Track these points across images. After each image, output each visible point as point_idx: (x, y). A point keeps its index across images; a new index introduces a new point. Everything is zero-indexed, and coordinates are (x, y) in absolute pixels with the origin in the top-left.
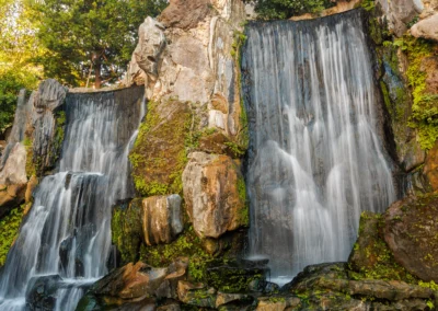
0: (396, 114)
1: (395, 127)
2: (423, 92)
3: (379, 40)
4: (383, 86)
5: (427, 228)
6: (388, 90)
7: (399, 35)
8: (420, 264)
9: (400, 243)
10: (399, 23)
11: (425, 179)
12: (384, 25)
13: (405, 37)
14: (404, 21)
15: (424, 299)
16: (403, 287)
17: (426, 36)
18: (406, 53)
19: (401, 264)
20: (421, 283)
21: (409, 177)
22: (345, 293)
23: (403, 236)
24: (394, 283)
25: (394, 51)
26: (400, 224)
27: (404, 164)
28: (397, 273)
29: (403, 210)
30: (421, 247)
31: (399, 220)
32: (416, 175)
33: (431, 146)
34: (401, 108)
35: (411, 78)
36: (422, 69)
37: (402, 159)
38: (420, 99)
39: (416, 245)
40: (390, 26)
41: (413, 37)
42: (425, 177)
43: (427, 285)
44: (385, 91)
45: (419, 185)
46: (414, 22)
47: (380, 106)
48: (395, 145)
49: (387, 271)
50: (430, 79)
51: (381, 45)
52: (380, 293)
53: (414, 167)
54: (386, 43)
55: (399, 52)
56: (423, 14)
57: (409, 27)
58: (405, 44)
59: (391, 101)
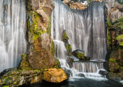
0: (30, 30)
1: (29, 33)
2: (37, 27)
3: (30, 10)
4: (28, 22)
5: (37, 58)
6: (29, 23)
7: (34, 11)
8: (35, 66)
9: (32, 61)
10: (35, 8)
11: (34, 47)
12: (31, 6)
13: (35, 12)
14: (36, 8)
15: (35, 74)
16: (32, 71)
17: (40, 14)
18: (34, 15)
19: (31, 67)
20: (35, 70)
21: (30, 46)
22: (19, 75)
23: (33, 60)
24: (31, 71)
25: (32, 14)
26: (32, 57)
27: (30, 42)
28: (30, 69)
29: (33, 54)
30: (36, 62)
31: (32, 56)
32: (32, 46)
33: (36, 39)
34: (32, 29)
35: (35, 22)
36: (38, 21)
37: (29, 41)
38: (36, 28)
39: (35, 62)
40: (33, 7)
41: (37, 13)
42: (34, 46)
43: (36, 70)
44: (28, 23)
45: (32, 48)
46: (38, 9)
47: (26, 26)
48: (28, 37)
49: (27, 68)
50: (39, 24)
51: (30, 11)
52: (28, 74)
53: (32, 44)
54: (31, 11)
55: (33, 15)
56: (40, 8)
57: (36, 10)
58: (35, 13)
59: (30, 26)
